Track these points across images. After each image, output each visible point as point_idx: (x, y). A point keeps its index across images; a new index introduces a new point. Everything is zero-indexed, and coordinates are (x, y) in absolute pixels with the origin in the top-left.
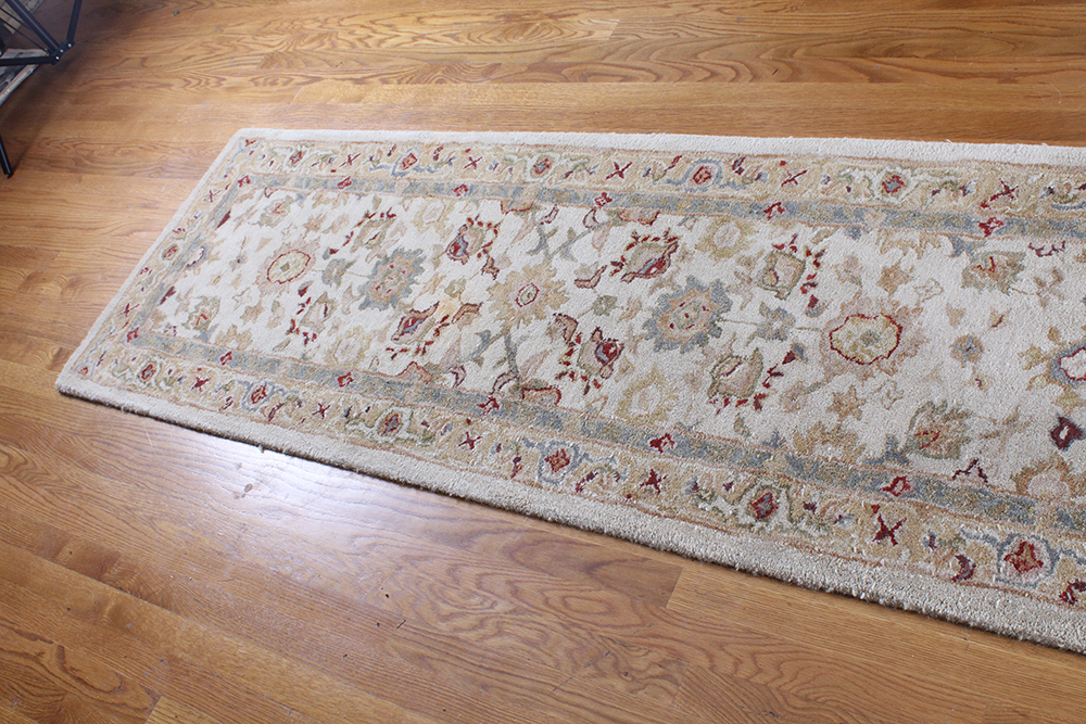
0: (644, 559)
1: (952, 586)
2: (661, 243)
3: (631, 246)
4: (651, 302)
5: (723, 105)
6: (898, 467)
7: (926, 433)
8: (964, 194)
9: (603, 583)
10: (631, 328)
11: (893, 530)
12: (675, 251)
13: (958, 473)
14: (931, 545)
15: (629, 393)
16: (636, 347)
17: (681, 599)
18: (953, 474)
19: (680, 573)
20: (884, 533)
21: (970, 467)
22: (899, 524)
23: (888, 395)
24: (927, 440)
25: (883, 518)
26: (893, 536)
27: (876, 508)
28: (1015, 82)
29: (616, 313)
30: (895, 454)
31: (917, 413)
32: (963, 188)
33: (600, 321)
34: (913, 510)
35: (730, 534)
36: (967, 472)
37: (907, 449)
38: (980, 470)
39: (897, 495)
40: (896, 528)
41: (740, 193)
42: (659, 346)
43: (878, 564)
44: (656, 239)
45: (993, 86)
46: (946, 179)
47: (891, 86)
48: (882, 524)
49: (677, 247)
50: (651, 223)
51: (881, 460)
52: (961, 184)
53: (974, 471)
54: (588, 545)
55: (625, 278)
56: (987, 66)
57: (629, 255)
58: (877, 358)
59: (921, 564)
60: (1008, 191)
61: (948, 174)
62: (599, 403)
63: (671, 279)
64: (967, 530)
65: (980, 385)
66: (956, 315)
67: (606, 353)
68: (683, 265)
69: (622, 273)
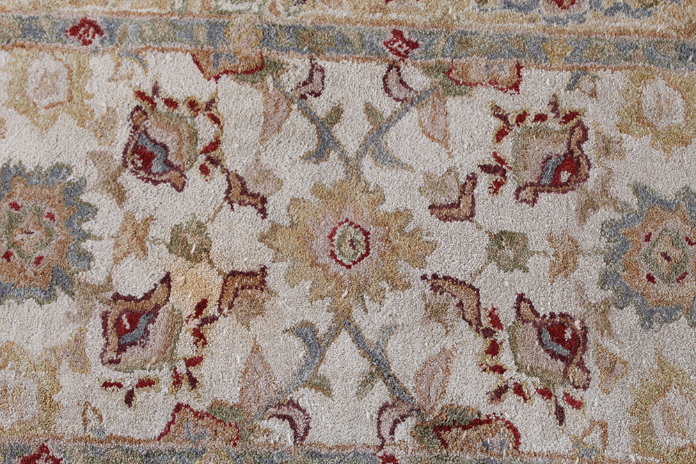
2: (553, 124)
3: (500, 135)
4: (590, 236)
10: (580, 288)
12: (585, 138)
15: (639, 411)
16: (608, 325)
29: (538, 265)
33: (519, 282)
41: (646, 24)
42: (647, 319)
44: (541, 118)
49: (585, 130)
50: (516, 87)
55: (523, 194)
57: (506, 148)
62: (596, 436)
63: (605, 192)
67: (561, 341)
68: (614, 163)
69: (510, 187)
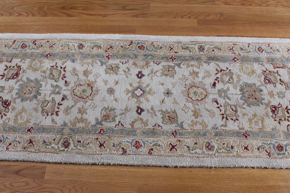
0: (34, 166)
1: (122, 156)
2: (16, 68)
3: (5, 70)
4: (17, 87)
5: (26, 24)
6: (100, 126)
7: (105, 116)
8: (100, 48)
9: (22, 176)
10: (12, 96)
11: (103, 144)
12: (20, 70)
13: (116, 125)
14: (114, 146)
15: (16, 116)
16: (15, 102)
17: (48, 176)
18: (115, 126)
19: (46, 168)
20: (101, 145)
21: (119, 123)
22: (105, 142)
23: (93, 106)
24: (106, 118)
25: (100, 141)
26: (104, 146)
27: (97, 139)
28: (106, 17)
29: (6, 91)
30: (98, 123)
31: (102, 110)
32: (100, 47)
33: (1, 94)
34: (107, 137)
35: (58, 154)
36: (118, 125)
37: (101, 121)
38: (122, 124)
39: (102, 134)
40: (104, 143)
41: (37, 51)
42: (22, 100)
43: (102, 154)
44: (14, 67)
45: (101, 18)
46: (95, 44)
47: (74, 18)
48: (100, 143)
49: (21, 69)
50: (11, 62)
51: (95, 125)
52: (99, 46)
53: (120, 124)
54: (15, 165)
55: (6, 80)
56: (98, 12)
57: (6, 72)
58: (88, 96)
59: (113, 152)
60: (111, 47)
61: (95, 43)
62: (7, 121)
63: (21, 79)
64: (122, 141)
65: (116, 101)
66: (106, 82)
67: (6, 104)
68: (24, 74)
69: (5, 78)
